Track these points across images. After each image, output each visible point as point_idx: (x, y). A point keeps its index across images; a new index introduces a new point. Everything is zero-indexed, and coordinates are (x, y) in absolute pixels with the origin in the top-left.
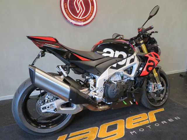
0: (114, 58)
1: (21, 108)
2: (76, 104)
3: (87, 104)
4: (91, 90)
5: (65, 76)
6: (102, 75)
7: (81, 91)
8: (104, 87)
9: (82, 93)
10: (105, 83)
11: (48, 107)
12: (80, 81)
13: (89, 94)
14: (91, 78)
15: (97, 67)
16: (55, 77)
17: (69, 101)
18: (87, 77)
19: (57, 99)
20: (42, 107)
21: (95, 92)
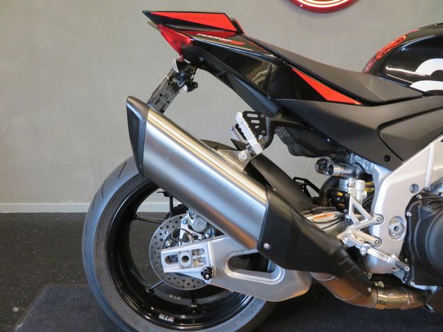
1: (103, 245)
2: (286, 266)
3: (328, 275)
4: (350, 222)
5: (252, 154)
6: (406, 165)
7: (310, 218)
8: (407, 217)
9: (313, 225)
10: (414, 199)
11: (185, 259)
12: (307, 182)
13: (339, 236)
14: (354, 175)
15: (385, 131)
16: (219, 152)
17: (258, 248)
18: (338, 170)
19: (218, 234)
20: (165, 253)
21: (367, 230)
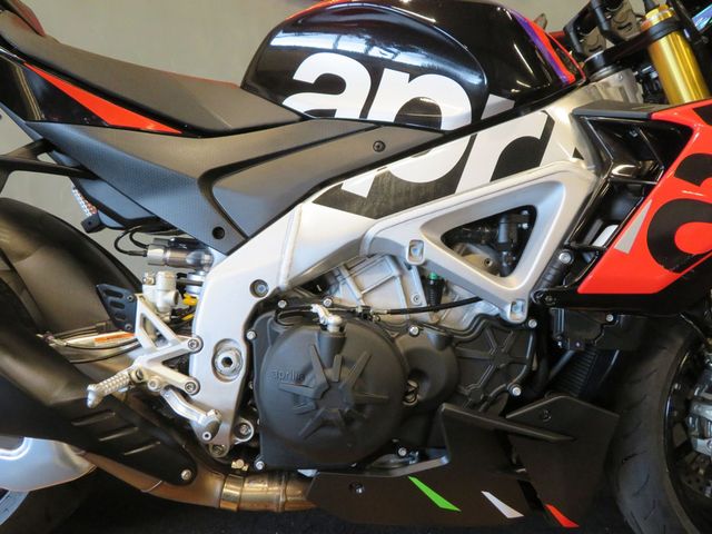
0: (364, 125)
8: (247, 341)
